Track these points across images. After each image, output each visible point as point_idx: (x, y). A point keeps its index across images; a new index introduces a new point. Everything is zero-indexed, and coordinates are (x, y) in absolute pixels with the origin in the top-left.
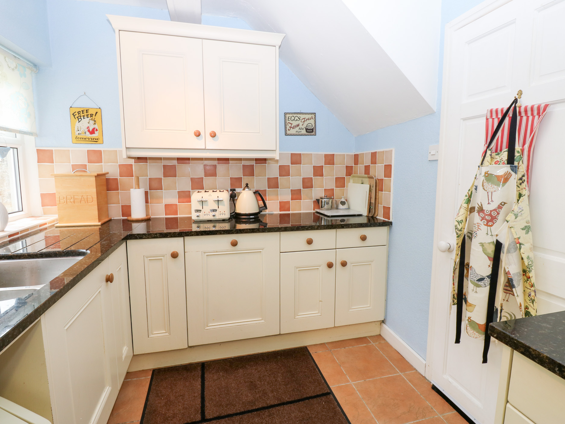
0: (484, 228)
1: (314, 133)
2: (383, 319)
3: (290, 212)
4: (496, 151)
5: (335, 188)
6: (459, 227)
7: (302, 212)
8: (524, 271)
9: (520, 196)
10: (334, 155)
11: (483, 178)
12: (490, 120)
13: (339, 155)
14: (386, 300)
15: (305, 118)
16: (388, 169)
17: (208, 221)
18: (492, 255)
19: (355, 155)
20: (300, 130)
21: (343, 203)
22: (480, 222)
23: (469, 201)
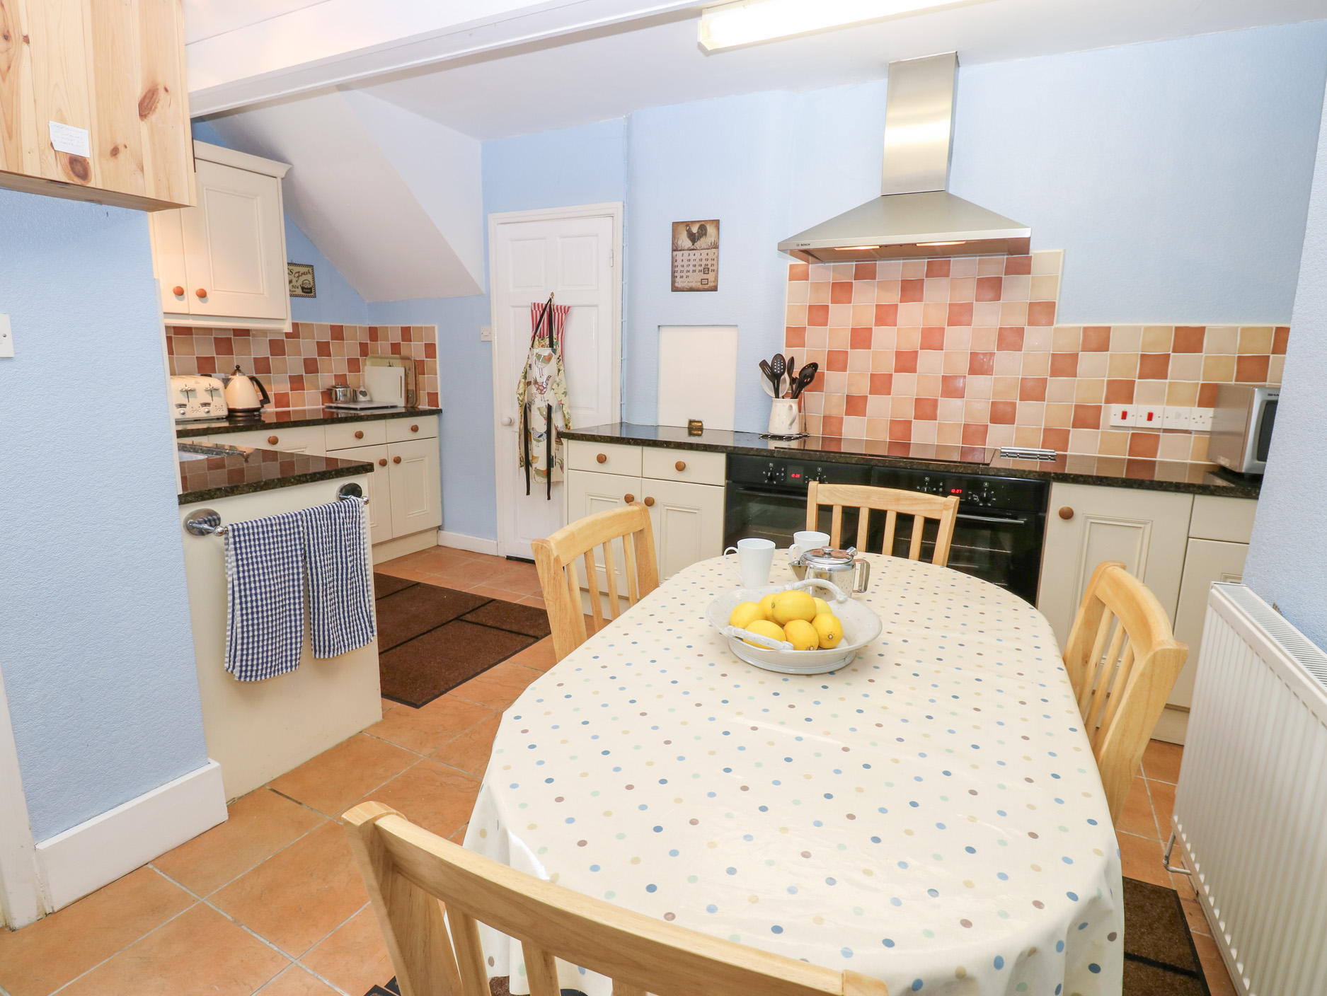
0: (539, 396)
1: (312, 294)
2: (440, 524)
3: (291, 409)
4: (540, 337)
5: (347, 373)
6: (521, 399)
7: (306, 407)
8: (566, 425)
9: (559, 370)
10: (342, 326)
11: (535, 358)
12: (534, 311)
13: (350, 327)
14: (442, 502)
15: (299, 272)
16: (430, 349)
17: (195, 420)
18: (546, 416)
19: (370, 328)
20: (294, 289)
21: (364, 394)
22: (535, 391)
23: (525, 377)
